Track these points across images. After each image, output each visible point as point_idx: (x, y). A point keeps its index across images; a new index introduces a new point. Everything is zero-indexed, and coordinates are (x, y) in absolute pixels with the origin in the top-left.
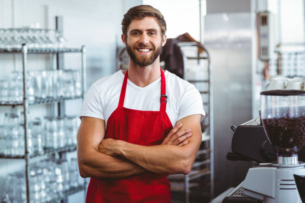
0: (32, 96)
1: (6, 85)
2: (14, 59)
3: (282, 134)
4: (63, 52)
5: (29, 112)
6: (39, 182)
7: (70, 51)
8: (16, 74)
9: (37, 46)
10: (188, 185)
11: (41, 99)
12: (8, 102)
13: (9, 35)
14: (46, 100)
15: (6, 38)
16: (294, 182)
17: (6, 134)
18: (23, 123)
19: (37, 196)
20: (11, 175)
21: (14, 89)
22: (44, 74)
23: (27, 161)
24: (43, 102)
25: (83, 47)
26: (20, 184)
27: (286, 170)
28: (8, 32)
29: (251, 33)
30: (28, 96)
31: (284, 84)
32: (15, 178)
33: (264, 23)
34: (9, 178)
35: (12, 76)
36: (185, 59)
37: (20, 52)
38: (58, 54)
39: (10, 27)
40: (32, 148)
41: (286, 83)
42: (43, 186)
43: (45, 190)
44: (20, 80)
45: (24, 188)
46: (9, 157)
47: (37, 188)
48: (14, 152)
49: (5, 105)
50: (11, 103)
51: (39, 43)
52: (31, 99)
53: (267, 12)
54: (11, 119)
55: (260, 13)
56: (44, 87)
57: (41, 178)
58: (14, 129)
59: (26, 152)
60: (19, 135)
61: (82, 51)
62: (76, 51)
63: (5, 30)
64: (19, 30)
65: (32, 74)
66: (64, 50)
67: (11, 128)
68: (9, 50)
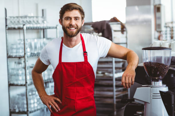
0: (29, 52)
1: (15, 47)
2: (20, 33)
3: (153, 70)
4: (46, 29)
5: (27, 61)
6: (33, 99)
7: (50, 28)
8: (20, 41)
9: (31, 26)
10: (115, 100)
11: (34, 54)
12: (16, 56)
13: (16, 20)
14: (37, 54)
15: (15, 22)
16: (160, 95)
17: (15, 73)
18: (24, 67)
19: (32, 106)
20: (18, 95)
21: (19, 49)
22: (36, 40)
23: (26, 87)
24: (35, 56)
25: (57, 25)
26: (23, 99)
27: (156, 88)
28: (16, 18)
29: (151, 17)
30: (27, 52)
31: (160, 44)
32: (20, 96)
33: (158, 11)
34: (18, 96)
35: (18, 42)
36: (113, 32)
37: (22, 29)
38: (44, 29)
39: (17, 15)
40: (29, 80)
41: (161, 43)
42: (36, 101)
43: (36, 103)
44: (22, 44)
45: (25, 102)
46: (17, 85)
47: (32, 101)
48: (20, 83)
49: (15, 57)
50: (18, 56)
51: (33, 24)
52: (29, 54)
53: (160, 5)
54: (18, 65)
55: (156, 5)
56: (36, 48)
57: (34, 96)
58: (19, 70)
59: (26, 83)
60: (22, 74)
61: (56, 28)
62: (53, 28)
63: (14, 17)
64: (22, 17)
65: (29, 41)
66: (46, 28)
67: (18, 70)
68: (16, 28)
